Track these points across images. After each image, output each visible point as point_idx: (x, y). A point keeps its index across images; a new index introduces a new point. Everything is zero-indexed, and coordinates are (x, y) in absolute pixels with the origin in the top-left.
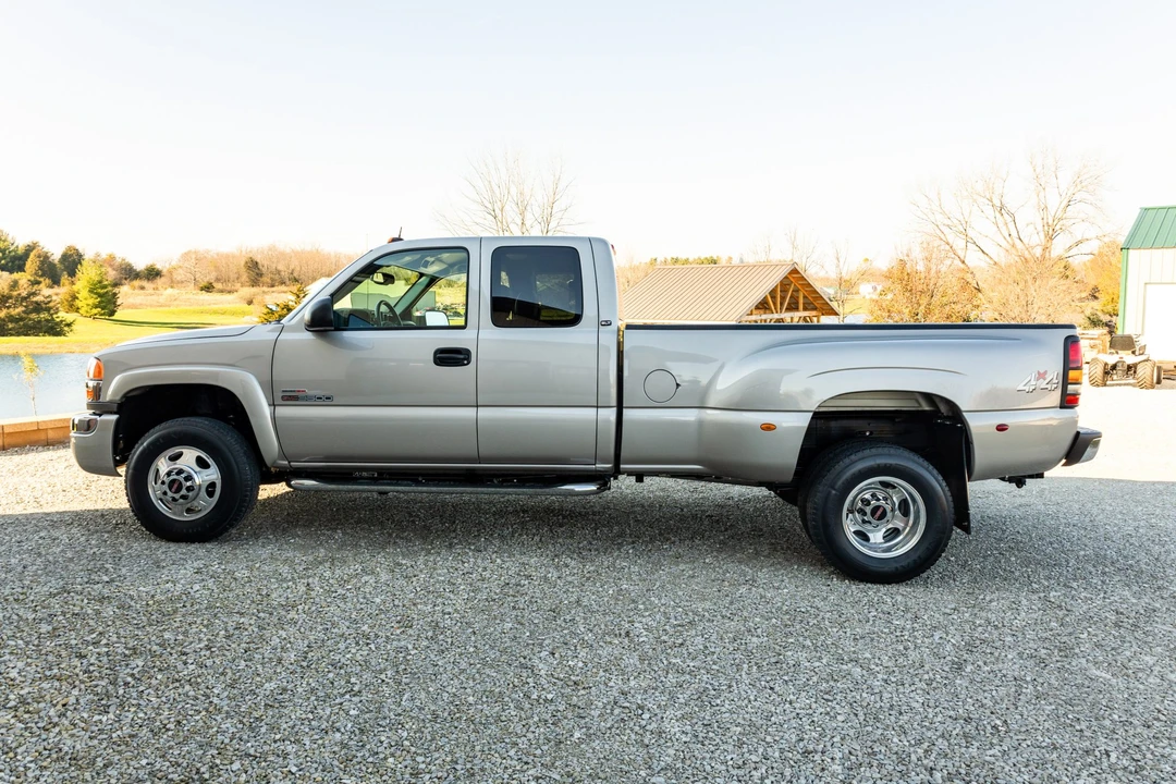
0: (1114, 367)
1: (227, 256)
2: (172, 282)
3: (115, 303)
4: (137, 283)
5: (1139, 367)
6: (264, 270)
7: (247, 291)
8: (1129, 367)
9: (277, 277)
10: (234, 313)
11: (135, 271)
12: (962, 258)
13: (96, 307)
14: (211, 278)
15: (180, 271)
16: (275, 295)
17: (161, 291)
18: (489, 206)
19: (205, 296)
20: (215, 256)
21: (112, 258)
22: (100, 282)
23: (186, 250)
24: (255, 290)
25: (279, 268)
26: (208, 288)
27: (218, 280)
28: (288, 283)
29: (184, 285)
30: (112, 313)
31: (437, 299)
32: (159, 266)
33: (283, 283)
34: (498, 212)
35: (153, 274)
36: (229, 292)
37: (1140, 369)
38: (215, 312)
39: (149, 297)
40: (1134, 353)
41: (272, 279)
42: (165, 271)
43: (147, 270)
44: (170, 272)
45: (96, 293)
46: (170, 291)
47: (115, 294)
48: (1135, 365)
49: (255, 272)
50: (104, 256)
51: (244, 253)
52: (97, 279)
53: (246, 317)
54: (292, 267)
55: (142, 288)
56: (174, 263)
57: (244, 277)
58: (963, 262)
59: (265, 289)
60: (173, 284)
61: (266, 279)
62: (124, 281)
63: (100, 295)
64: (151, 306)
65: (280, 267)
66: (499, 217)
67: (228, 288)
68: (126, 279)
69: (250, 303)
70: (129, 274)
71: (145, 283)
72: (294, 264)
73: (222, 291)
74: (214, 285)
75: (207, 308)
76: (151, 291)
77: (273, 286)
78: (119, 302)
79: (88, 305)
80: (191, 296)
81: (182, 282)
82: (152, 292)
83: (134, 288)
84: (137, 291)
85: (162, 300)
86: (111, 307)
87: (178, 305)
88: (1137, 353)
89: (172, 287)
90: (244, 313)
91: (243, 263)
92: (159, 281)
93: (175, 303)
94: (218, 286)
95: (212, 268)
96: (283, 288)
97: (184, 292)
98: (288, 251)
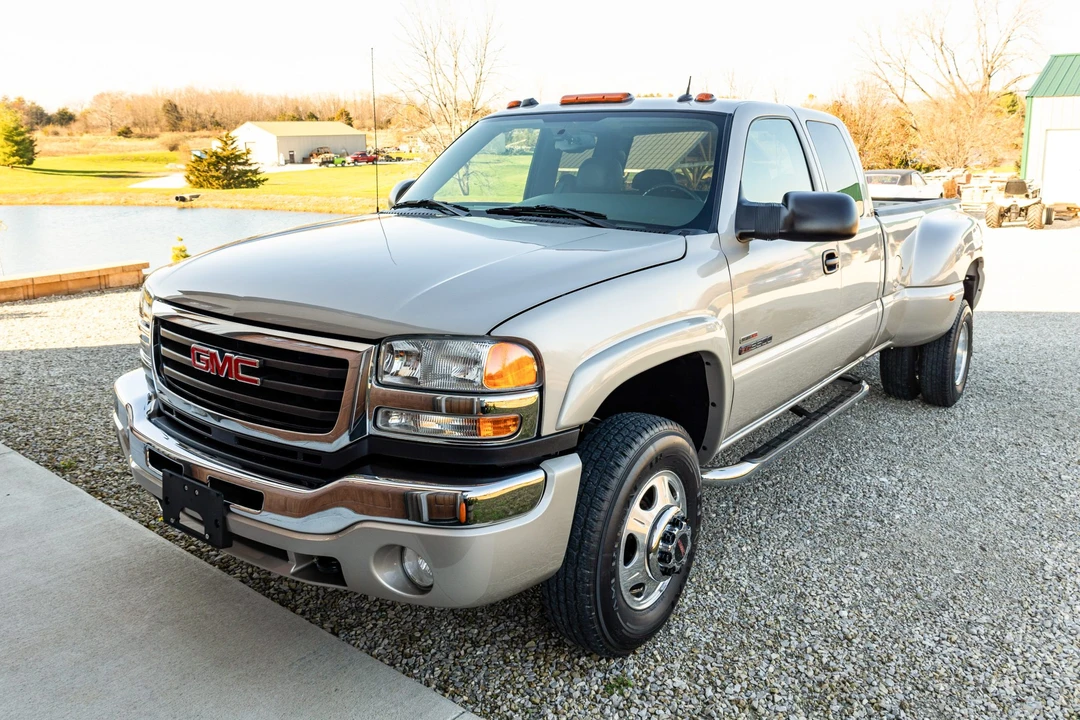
0: (1009, 210)
1: (143, 99)
2: (87, 127)
3: (32, 151)
4: (50, 128)
5: (1030, 209)
6: (184, 113)
7: (169, 137)
8: (1022, 210)
9: (197, 120)
10: (156, 160)
11: (46, 115)
12: (901, 97)
13: (14, 155)
14: (128, 122)
15: (96, 116)
16: (198, 140)
17: (77, 137)
18: (420, 47)
19: (124, 142)
20: (130, 99)
21: (21, 101)
22: (16, 129)
23: (98, 93)
24: (176, 135)
25: (199, 111)
26: (126, 133)
27: (135, 124)
28: (210, 126)
29: (99, 130)
30: (31, 161)
31: (368, 143)
32: (71, 110)
33: (204, 127)
34: (430, 54)
35: (66, 118)
36: (149, 137)
37: (1031, 212)
38: (137, 159)
39: (65, 144)
40: (1027, 196)
41: (193, 124)
42: (78, 115)
43: (59, 114)
44: (84, 116)
45: (12, 141)
46: (86, 137)
47: (32, 142)
48: (1027, 208)
49: (174, 116)
50: (12, 99)
51: (160, 95)
52: (13, 125)
53: (170, 164)
54: (213, 110)
55: (56, 134)
56: (87, 106)
57: (164, 122)
58: (902, 101)
59: (187, 134)
60: (87, 129)
61: (187, 123)
62: (36, 127)
63: (17, 143)
64: (69, 153)
65: (201, 110)
66: (432, 59)
67: (148, 133)
68: (37, 124)
69: (173, 148)
70: (40, 118)
71: (58, 128)
72: (216, 107)
73: (141, 136)
74: (132, 129)
75: (128, 154)
76: (66, 137)
77: (194, 130)
78: (36, 150)
79: (5, 153)
80: (108, 142)
81: (98, 127)
82: (68, 138)
83: (47, 133)
84: (51, 137)
85: (78, 146)
86: (30, 155)
87: (96, 152)
88: (1031, 196)
89: (87, 132)
90: (167, 160)
91: (161, 107)
92: (74, 126)
93: (94, 149)
94: (136, 130)
95: (129, 112)
96: (205, 132)
97: (101, 137)
98: (207, 92)
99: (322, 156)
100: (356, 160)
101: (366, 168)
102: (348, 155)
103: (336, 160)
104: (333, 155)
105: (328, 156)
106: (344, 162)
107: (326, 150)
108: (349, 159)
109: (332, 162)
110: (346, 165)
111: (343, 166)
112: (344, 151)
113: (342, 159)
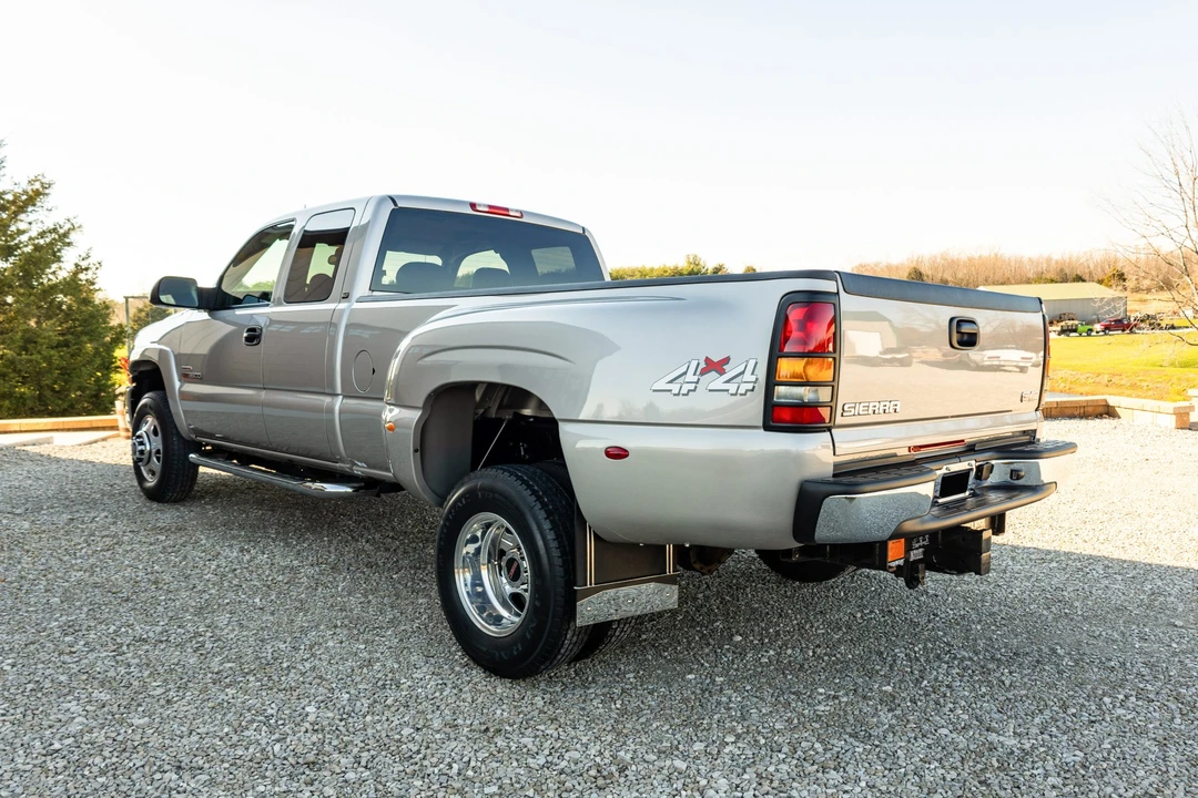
31: (1130, 308)
99: (1063, 323)
100: (1107, 328)
101: (1118, 337)
102: (1099, 322)
103: (1080, 328)
104: (1076, 322)
105: (1070, 323)
106: (1091, 330)
107: (1071, 316)
108: (1098, 327)
109: (1075, 331)
110: (1093, 334)
111: (1088, 335)
112: (1095, 317)
113: (1090, 327)
